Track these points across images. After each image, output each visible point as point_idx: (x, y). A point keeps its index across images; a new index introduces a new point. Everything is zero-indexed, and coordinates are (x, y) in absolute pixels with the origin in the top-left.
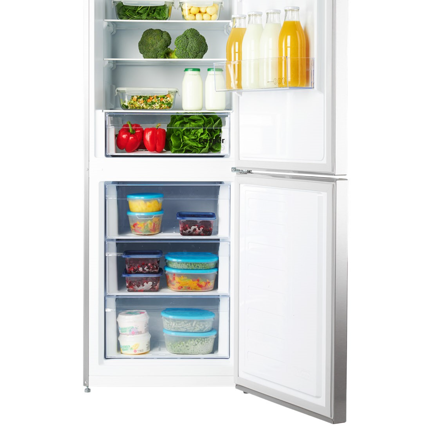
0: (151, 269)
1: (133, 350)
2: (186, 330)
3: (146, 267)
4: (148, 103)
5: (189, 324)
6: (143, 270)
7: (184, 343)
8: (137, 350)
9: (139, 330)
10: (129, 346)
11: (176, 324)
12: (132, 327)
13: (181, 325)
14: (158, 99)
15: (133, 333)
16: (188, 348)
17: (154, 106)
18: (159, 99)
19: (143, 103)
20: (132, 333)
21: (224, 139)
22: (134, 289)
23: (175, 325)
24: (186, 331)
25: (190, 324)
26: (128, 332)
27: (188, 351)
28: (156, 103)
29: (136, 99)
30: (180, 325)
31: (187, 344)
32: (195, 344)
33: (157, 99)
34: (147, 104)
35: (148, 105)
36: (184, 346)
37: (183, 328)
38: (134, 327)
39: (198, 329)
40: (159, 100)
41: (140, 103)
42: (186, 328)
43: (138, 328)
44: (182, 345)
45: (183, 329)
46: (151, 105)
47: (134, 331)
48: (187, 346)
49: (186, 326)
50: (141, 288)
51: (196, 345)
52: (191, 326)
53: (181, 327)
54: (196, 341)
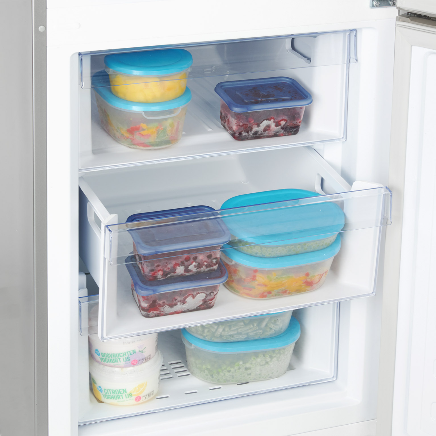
0: (204, 266)
1: (134, 397)
2: (246, 336)
3: (194, 264)
5: (253, 325)
6: (187, 270)
7: (241, 363)
8: (141, 396)
9: (146, 355)
10: (125, 391)
11: (227, 329)
12: (132, 352)
13: (237, 329)
15: (135, 363)
16: (249, 372)
20: (132, 363)
22: (160, 312)
23: (224, 330)
24: (247, 338)
25: (255, 325)
26: (122, 363)
27: (249, 376)
30: (234, 330)
31: (248, 365)
32: (264, 363)
36: (241, 370)
37: (240, 334)
38: (137, 351)
39: (272, 332)
42: (247, 334)
43: (144, 351)
44: (236, 367)
45: (241, 336)
47: (137, 359)
48: (246, 369)
49: (248, 330)
50: (179, 307)
51: (267, 363)
52: (257, 328)
53: (236, 332)
54: (268, 356)
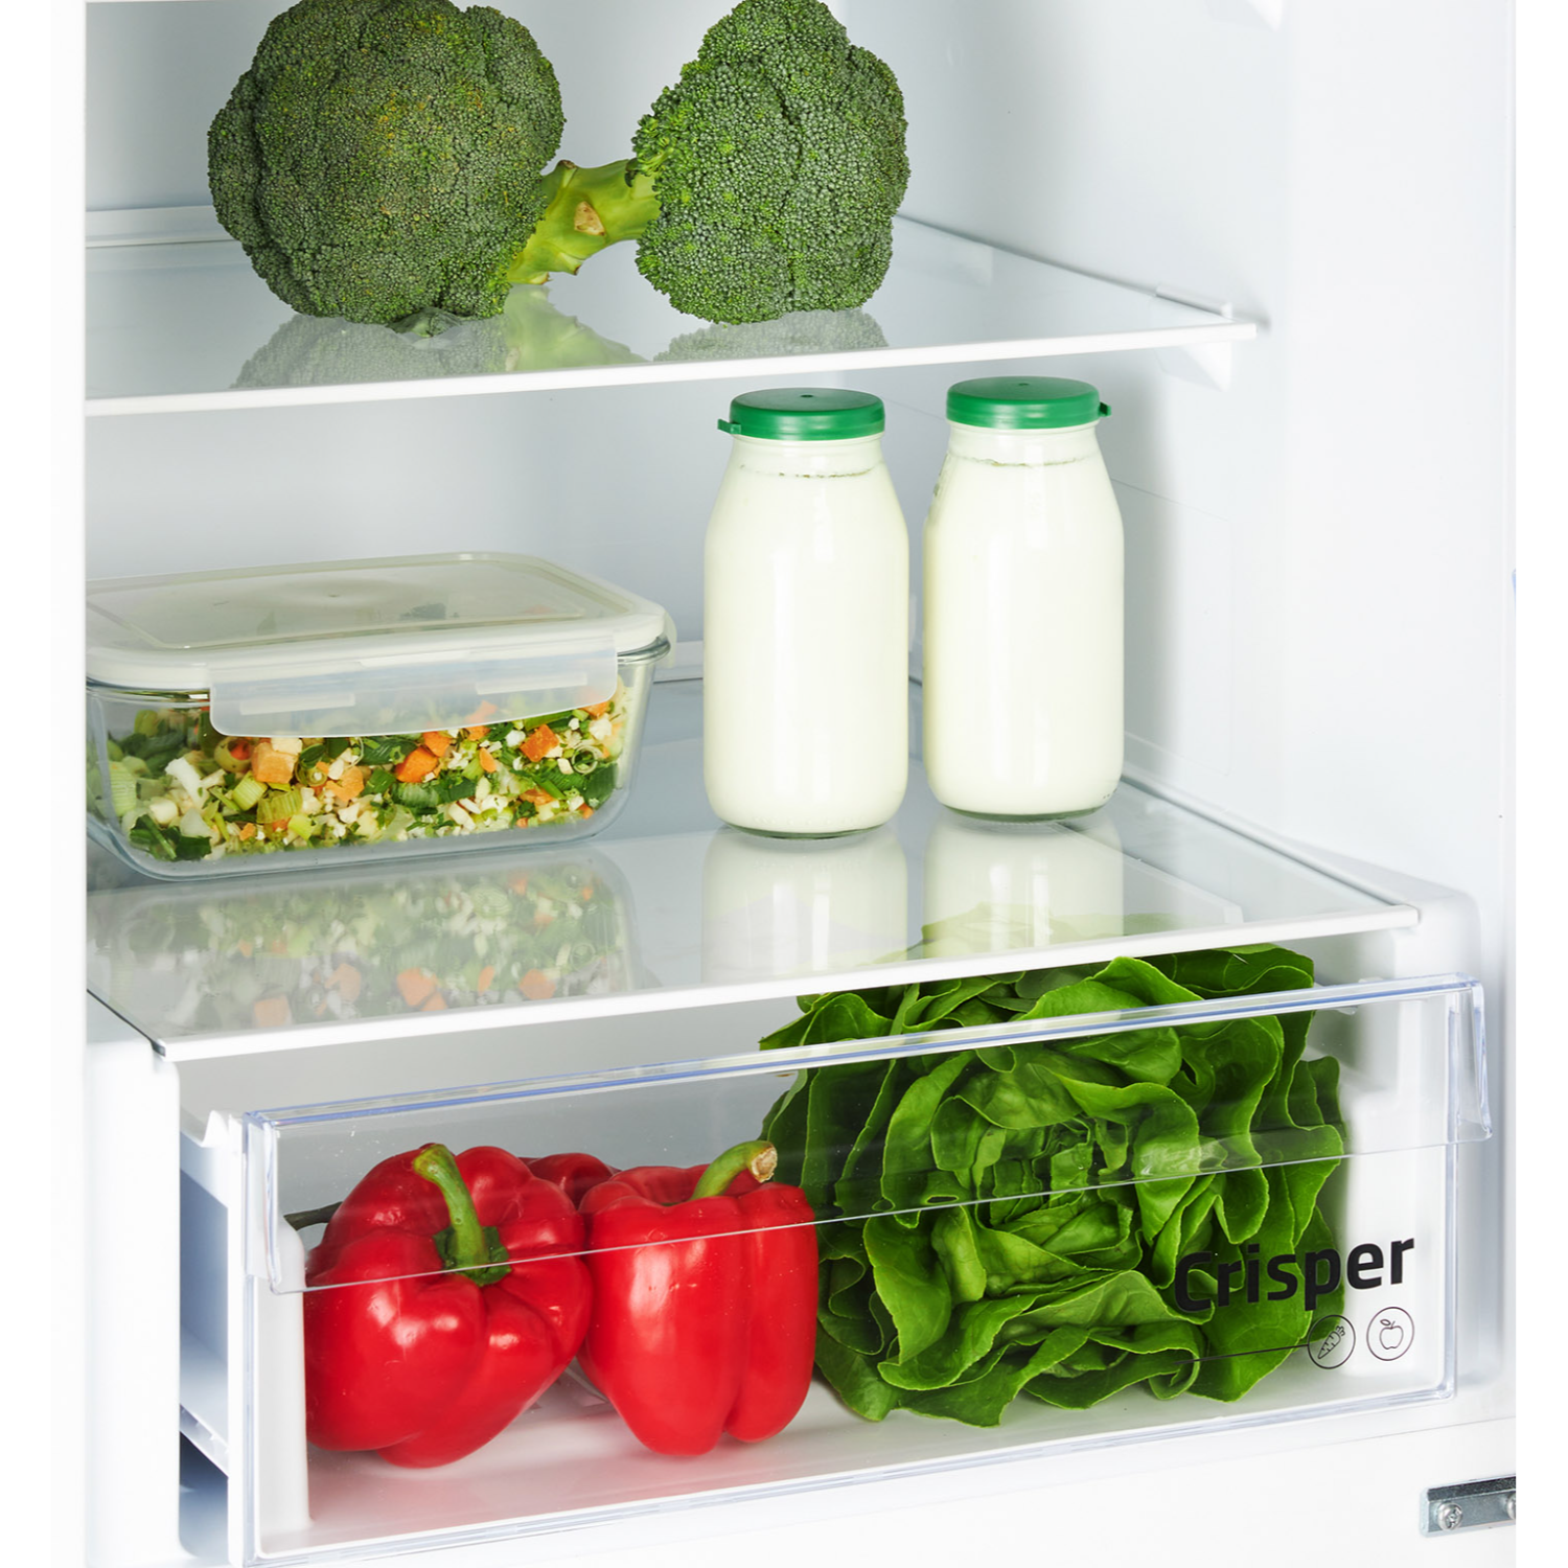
4: (410, 792)
14: (503, 741)
17: (455, 812)
18: (514, 739)
19: (362, 795)
21: (1409, 1244)
28: (483, 787)
29: (291, 767)
33: (497, 745)
34: (397, 801)
35: (404, 815)
40: (518, 751)
41: (329, 795)
46: (428, 809)
